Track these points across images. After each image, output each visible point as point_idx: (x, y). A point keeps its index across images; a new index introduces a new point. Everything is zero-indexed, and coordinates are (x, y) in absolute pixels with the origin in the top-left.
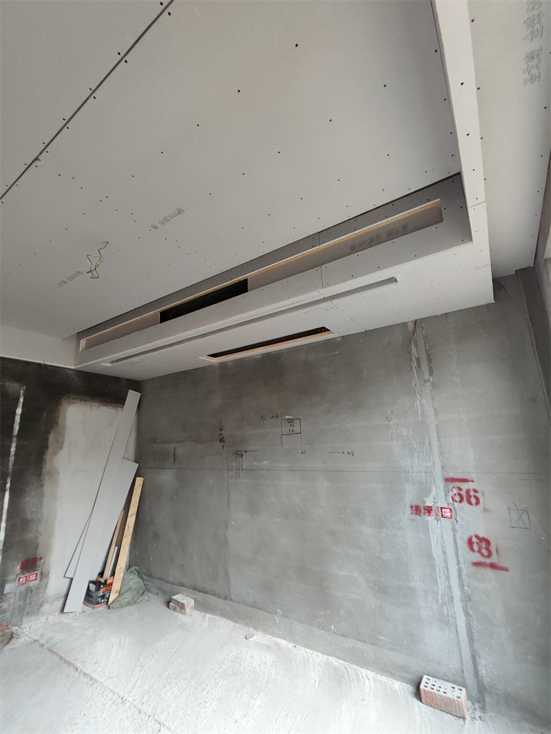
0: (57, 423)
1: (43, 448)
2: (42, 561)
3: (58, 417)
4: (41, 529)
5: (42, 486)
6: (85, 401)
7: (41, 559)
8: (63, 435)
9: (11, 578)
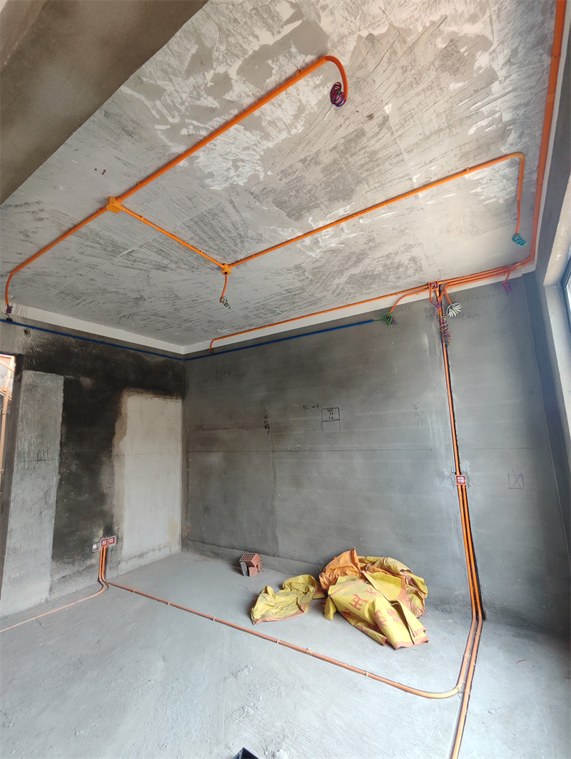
0: (120, 413)
1: (111, 434)
2: (117, 528)
3: (121, 407)
5: (113, 466)
6: (141, 393)
7: (115, 526)
8: (125, 424)
9: (96, 540)
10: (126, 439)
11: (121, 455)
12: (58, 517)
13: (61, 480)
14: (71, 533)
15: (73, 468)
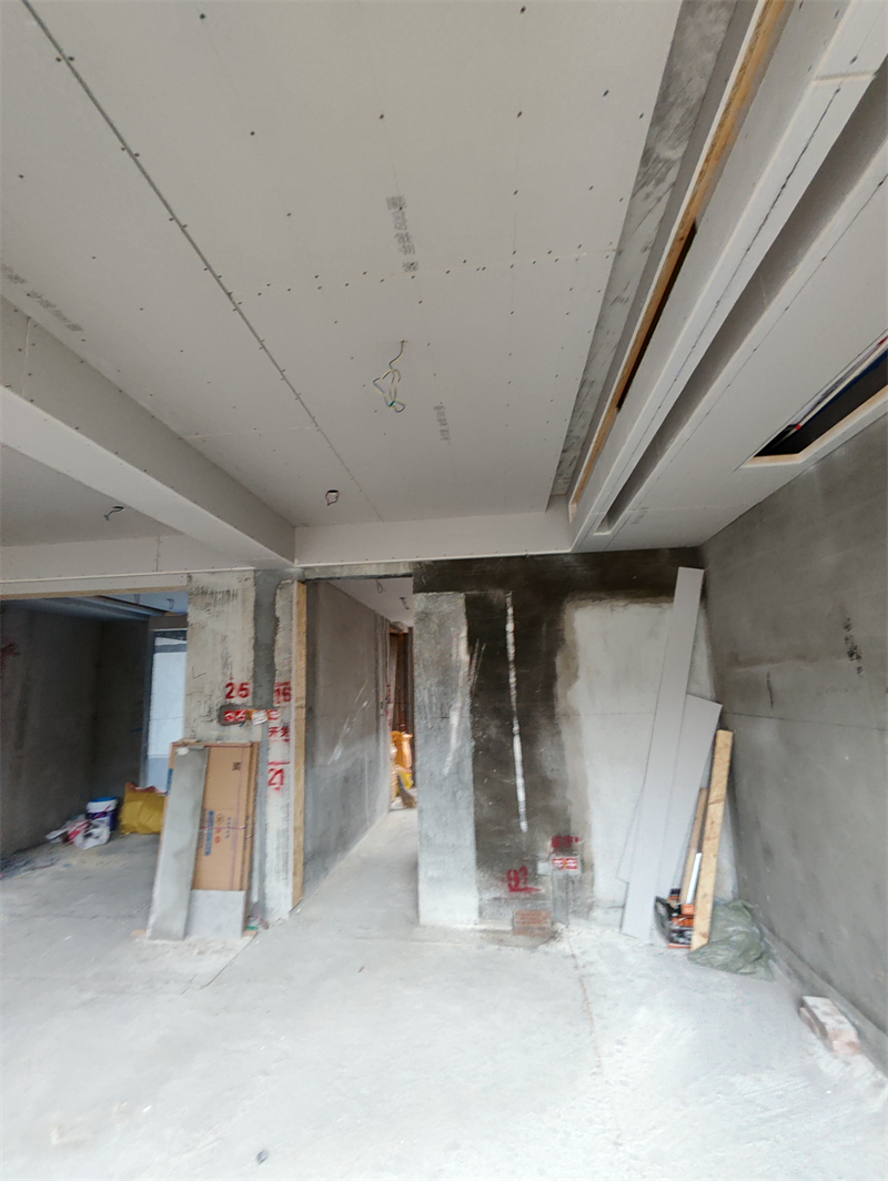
0: (563, 640)
1: (550, 678)
2: (579, 843)
3: (562, 630)
4: (569, 795)
5: (559, 733)
6: (601, 599)
7: (577, 840)
8: (574, 658)
9: (543, 854)
10: (580, 685)
11: (571, 715)
12: (477, 804)
14: (501, 833)
15: (493, 732)
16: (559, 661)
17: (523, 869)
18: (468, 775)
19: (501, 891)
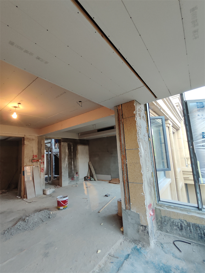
1: (76, 154)
2: (78, 173)
3: (77, 148)
4: (77, 168)
5: (77, 160)
6: (80, 145)
9: (75, 175)
10: (78, 155)
11: (78, 158)
12: (69, 170)
13: (68, 163)
14: (71, 173)
15: (70, 161)
16: (77, 152)
17: (73, 177)
18: (68, 167)
19: (71, 180)
